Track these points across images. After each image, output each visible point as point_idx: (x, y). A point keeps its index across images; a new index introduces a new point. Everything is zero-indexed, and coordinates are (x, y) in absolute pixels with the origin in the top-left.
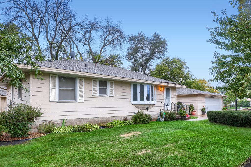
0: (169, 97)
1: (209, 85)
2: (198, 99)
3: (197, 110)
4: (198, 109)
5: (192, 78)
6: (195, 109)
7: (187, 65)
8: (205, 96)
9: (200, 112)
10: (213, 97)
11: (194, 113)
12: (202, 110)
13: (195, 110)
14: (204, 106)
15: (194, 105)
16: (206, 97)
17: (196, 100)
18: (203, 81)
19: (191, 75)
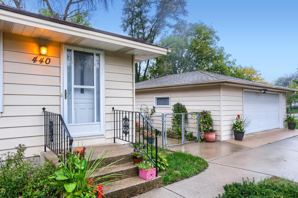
0: (95, 87)
1: (260, 76)
2: (222, 98)
3: (220, 128)
4: (223, 123)
5: (228, 60)
6: (215, 123)
7: (217, 34)
8: (243, 88)
9: (229, 133)
10: (263, 91)
11: (212, 136)
12: (235, 126)
13: (215, 128)
14: (239, 116)
15: (212, 113)
16: (244, 90)
17: (217, 98)
18: (250, 70)
19: (227, 55)
